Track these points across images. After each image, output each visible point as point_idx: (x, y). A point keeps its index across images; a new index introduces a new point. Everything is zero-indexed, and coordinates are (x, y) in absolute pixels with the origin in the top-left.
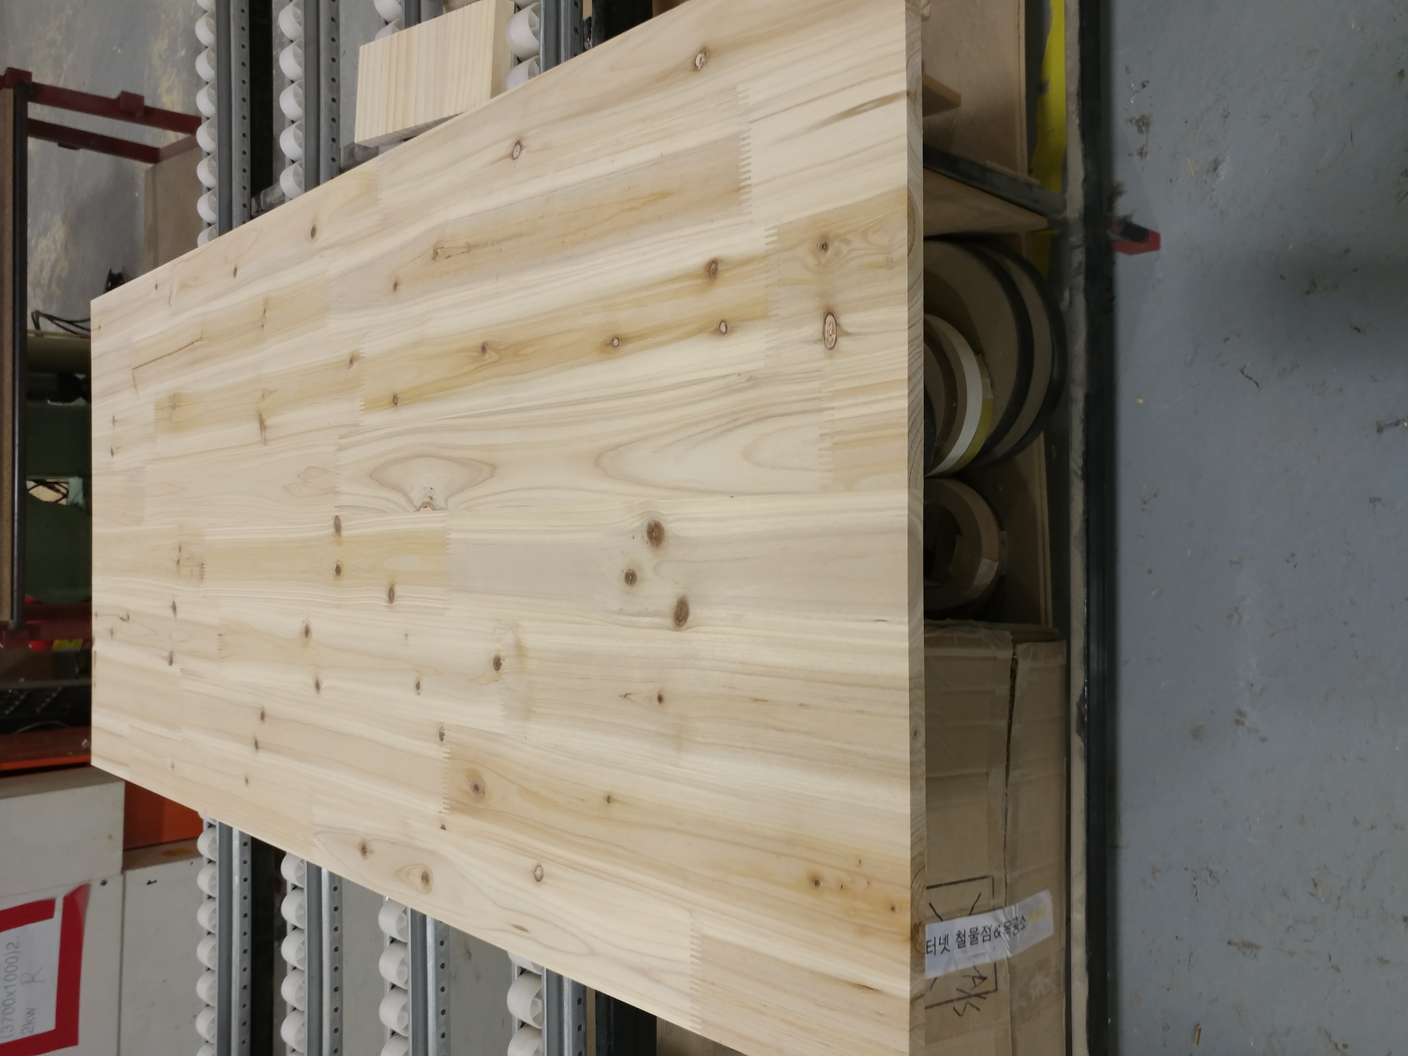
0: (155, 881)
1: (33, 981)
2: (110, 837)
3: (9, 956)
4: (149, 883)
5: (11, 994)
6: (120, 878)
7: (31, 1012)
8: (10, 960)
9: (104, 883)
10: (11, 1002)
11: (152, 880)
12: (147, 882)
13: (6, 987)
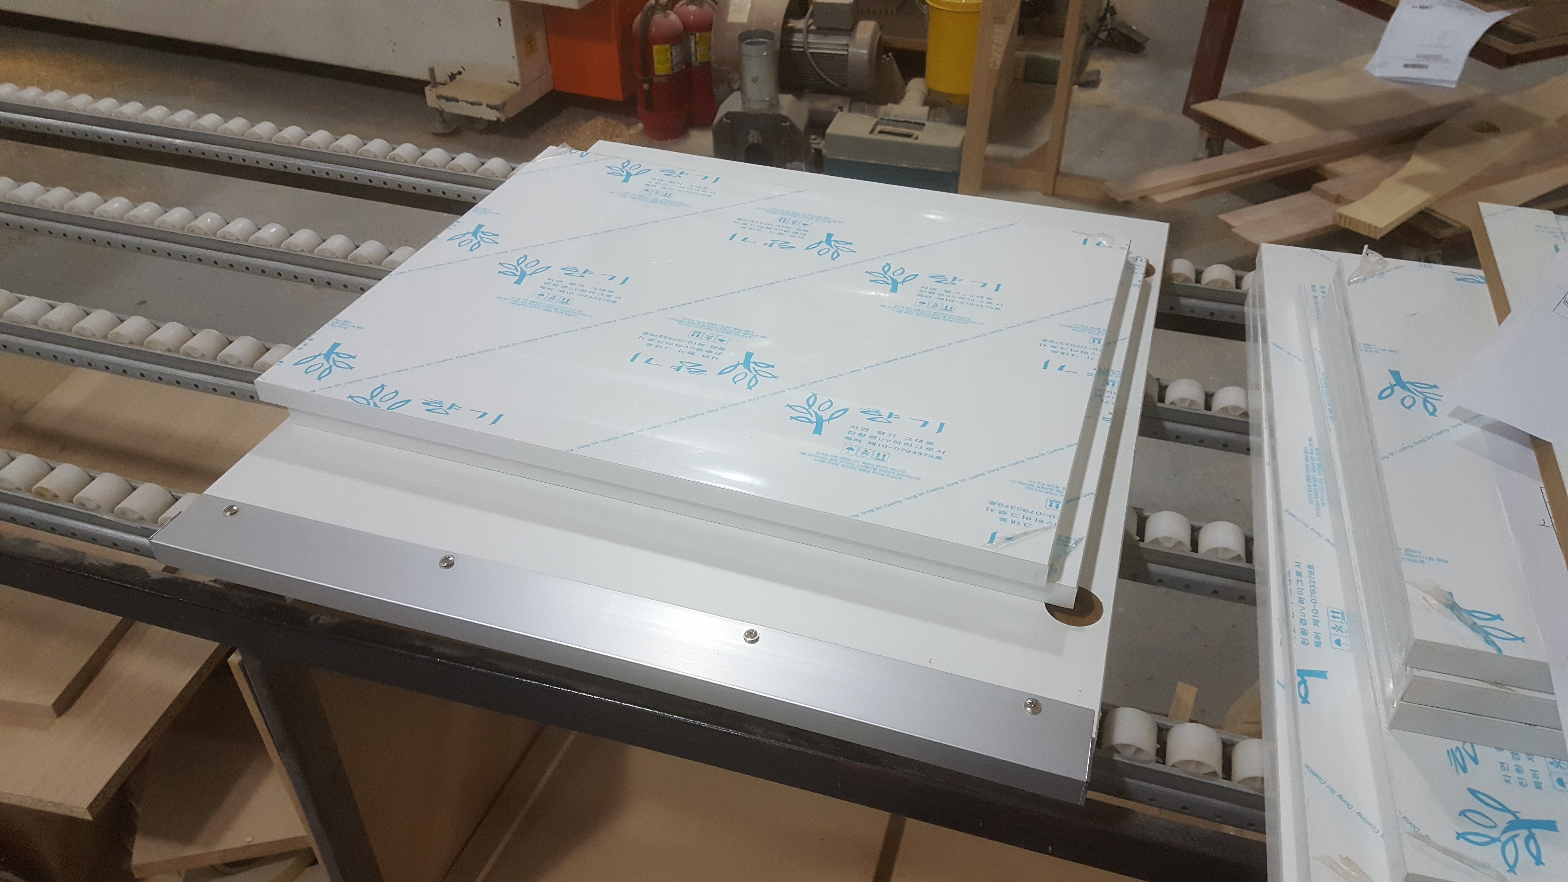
12: (501, 18)
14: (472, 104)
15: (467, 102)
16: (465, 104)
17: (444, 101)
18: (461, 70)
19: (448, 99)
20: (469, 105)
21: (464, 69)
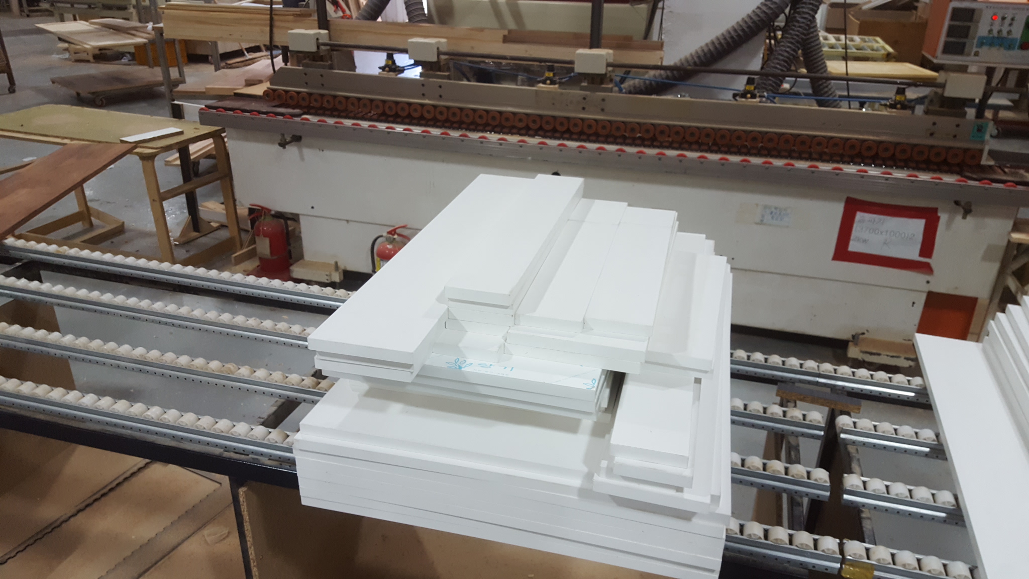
0: (913, 306)
1: (885, 243)
2: (956, 288)
3: (906, 235)
4: (914, 303)
5: (881, 233)
6: (927, 291)
7: (865, 241)
8: (903, 235)
9: (928, 282)
10: (876, 232)
11: (915, 305)
12: (915, 302)
13: (887, 231)
14: (892, 357)
15: (888, 356)
16: (886, 357)
17: (868, 355)
18: (866, 332)
19: (871, 354)
20: (889, 357)
21: (868, 331)
